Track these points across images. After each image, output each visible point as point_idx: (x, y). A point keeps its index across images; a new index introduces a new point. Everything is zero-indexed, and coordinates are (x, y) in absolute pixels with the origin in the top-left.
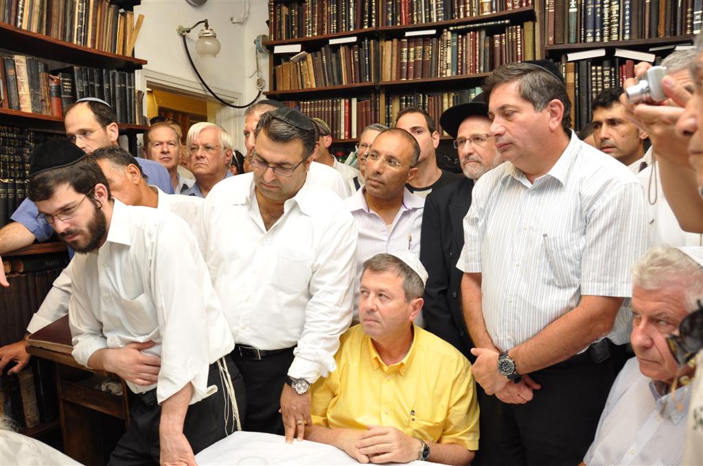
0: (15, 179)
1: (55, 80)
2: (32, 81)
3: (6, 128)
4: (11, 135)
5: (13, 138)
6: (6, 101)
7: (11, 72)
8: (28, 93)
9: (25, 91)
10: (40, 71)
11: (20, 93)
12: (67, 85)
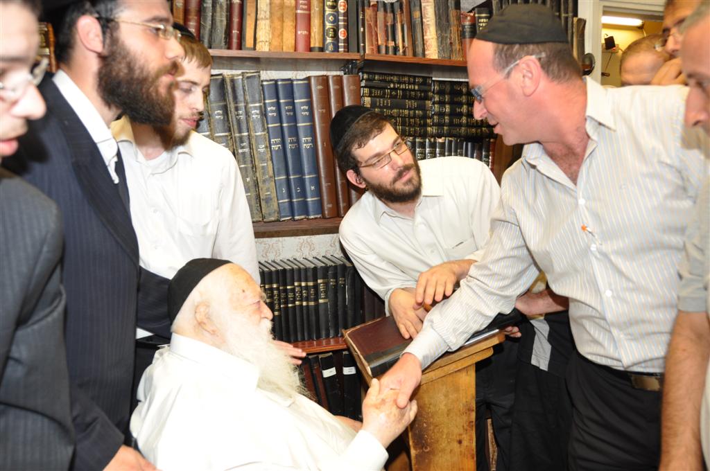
0: (415, 137)
1: (469, 18)
2: (439, 22)
3: (406, 79)
4: (411, 87)
5: (414, 90)
6: (410, 48)
7: (417, 14)
8: (435, 36)
9: (431, 35)
10: (450, 9)
11: (425, 37)
12: (483, 22)
